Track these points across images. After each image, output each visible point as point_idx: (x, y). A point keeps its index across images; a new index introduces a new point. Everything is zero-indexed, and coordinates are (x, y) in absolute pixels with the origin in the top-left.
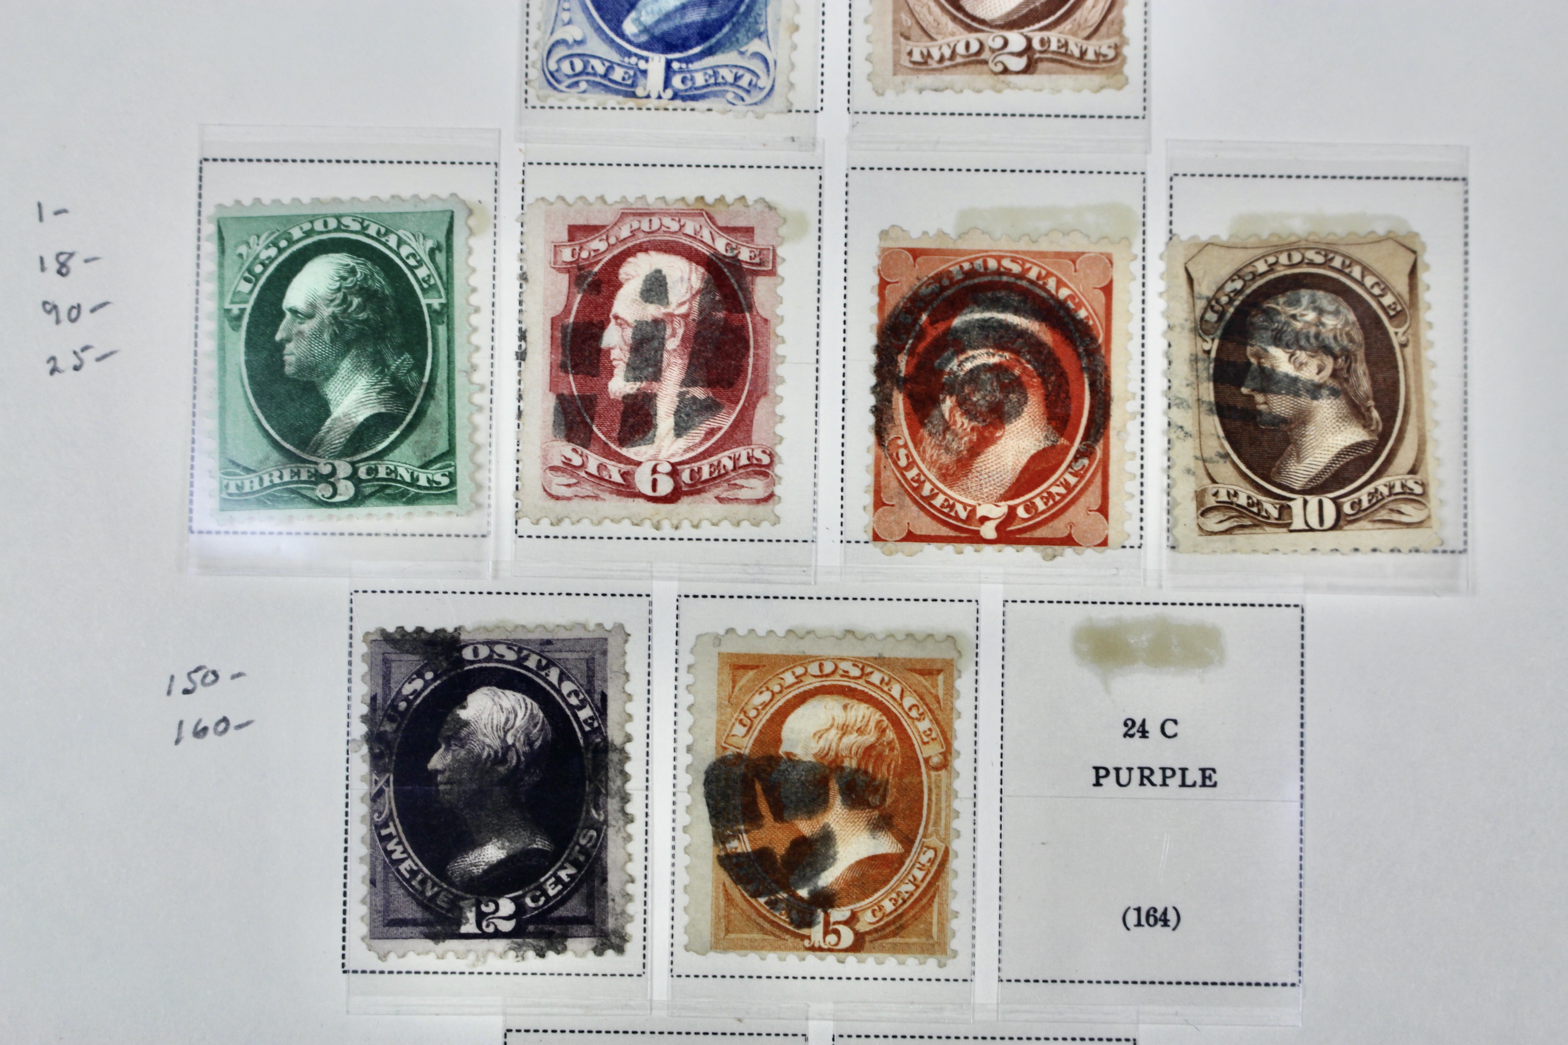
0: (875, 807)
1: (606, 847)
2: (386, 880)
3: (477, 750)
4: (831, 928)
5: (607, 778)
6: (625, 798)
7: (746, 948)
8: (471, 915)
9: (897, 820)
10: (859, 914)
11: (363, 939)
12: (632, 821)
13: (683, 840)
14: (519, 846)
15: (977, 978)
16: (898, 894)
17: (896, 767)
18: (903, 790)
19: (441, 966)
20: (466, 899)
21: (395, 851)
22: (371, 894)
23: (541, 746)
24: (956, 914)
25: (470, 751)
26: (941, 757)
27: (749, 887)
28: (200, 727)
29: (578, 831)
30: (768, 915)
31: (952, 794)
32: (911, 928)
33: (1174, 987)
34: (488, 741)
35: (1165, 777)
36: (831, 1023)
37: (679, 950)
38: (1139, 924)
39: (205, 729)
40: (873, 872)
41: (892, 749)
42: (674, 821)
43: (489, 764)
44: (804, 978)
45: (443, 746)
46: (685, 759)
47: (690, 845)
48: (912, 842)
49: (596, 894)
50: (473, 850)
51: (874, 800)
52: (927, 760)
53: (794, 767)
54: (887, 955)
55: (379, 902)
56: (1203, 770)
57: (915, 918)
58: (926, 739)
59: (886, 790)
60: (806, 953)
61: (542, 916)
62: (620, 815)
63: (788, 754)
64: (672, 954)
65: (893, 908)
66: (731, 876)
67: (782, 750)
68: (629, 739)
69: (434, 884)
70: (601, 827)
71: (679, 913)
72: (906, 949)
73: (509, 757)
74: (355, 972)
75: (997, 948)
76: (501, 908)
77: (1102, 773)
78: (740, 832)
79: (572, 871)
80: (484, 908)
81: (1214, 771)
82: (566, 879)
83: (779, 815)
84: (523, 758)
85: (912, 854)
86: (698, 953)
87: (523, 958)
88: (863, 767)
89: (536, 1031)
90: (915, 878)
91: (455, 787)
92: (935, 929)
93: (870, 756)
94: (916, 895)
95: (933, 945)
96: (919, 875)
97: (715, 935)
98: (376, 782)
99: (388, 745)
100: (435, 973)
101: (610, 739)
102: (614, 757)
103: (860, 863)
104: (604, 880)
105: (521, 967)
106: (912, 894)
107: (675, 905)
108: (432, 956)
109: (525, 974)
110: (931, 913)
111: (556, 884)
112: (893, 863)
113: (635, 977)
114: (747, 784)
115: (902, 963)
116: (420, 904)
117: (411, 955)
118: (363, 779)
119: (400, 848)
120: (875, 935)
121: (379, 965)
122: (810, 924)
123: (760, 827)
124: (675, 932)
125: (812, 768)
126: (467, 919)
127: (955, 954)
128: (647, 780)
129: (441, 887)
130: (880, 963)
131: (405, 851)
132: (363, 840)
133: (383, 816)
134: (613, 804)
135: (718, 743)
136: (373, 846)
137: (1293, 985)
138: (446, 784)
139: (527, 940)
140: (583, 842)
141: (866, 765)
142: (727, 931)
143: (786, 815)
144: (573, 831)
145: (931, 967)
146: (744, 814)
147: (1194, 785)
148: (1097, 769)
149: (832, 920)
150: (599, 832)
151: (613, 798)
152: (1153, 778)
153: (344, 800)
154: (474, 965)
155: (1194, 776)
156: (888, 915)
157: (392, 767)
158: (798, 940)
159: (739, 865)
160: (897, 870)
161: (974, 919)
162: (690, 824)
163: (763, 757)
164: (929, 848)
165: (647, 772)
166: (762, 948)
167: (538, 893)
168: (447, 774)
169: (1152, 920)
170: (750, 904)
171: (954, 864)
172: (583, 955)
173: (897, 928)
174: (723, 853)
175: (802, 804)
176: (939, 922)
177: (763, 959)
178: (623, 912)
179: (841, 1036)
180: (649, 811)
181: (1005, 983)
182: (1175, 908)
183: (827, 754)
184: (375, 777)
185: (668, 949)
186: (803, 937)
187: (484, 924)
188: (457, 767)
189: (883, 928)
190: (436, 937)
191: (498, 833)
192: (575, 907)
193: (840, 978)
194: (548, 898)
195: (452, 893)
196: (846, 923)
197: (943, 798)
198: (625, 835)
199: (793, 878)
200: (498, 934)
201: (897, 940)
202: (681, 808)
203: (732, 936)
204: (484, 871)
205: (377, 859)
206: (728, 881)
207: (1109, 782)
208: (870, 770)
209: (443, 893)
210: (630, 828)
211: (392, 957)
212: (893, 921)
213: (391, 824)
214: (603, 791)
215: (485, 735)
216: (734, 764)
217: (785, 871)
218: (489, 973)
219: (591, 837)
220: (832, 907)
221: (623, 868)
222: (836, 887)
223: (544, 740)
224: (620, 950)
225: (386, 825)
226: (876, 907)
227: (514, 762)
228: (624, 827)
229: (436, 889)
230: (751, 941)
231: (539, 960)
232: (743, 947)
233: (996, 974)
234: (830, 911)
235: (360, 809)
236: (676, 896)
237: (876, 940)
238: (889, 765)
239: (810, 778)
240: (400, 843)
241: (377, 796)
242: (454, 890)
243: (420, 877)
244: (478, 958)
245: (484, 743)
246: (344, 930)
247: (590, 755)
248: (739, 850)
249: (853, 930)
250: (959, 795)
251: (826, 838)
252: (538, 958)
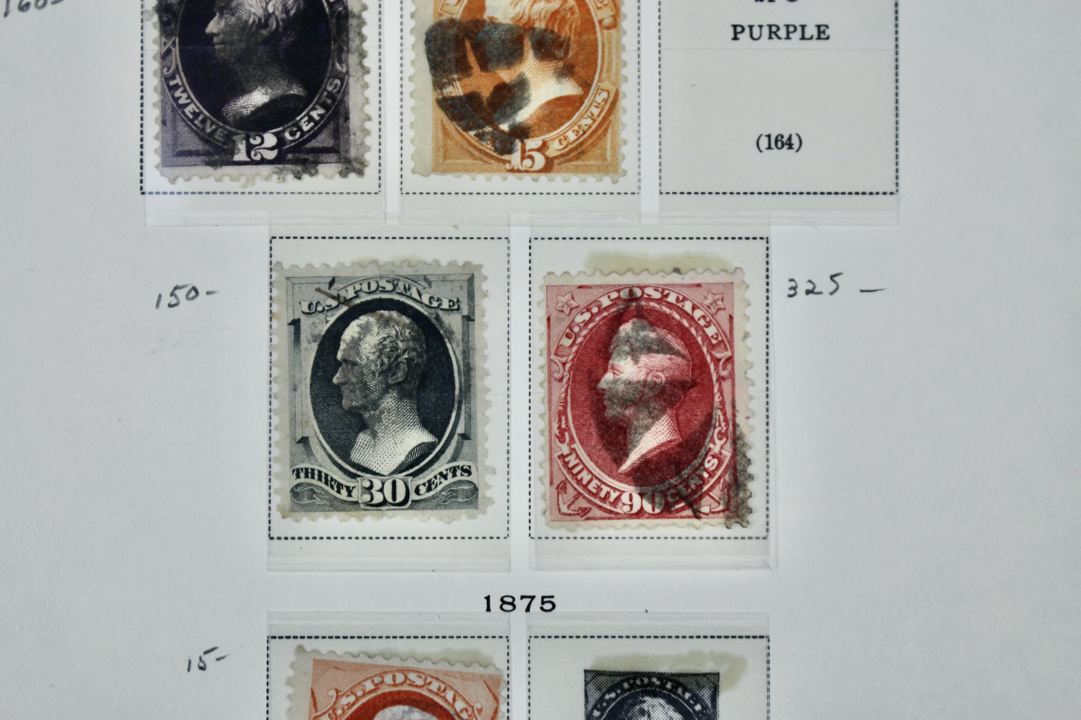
0: (560, 59)
1: (348, 93)
2: (174, 121)
3: (245, 17)
4: (527, 154)
5: (348, 39)
6: (363, 55)
7: (460, 171)
8: (242, 147)
9: (578, 69)
10: (549, 143)
11: (157, 167)
12: (368, 72)
13: (409, 87)
14: (279, 92)
15: (643, 191)
16: (579, 127)
17: (576, 28)
18: (582, 46)
19: (219, 187)
20: (238, 134)
21: (180, 98)
22: (162, 131)
23: (295, 14)
24: (625, 142)
25: (239, 19)
26: (612, 19)
27: (462, 123)
28: (24, 3)
29: (326, 80)
30: (477, 144)
31: (621, 48)
32: (590, 153)
33: (798, 196)
34: (253, 10)
35: (788, 33)
36: (528, 229)
37: (407, 173)
38: (769, 148)
39: (28, 5)
40: (558, 110)
41: (573, 13)
42: (401, 72)
43: (254, 28)
44: (506, 194)
45: (218, 15)
46: (410, 24)
47: (415, 90)
48: (590, 86)
49: (341, 129)
50: (243, 95)
51: (560, 53)
52: (600, 22)
53: (496, 28)
54: (571, 174)
55: (169, 137)
56: (819, 27)
57: (593, 145)
58: (599, 5)
59: (568, 45)
60: (508, 174)
61: (299, 147)
62: (359, 67)
63: (491, 18)
64: (402, 176)
65: (575, 137)
66: (447, 115)
67: (486, 16)
68: (365, 8)
69: (212, 123)
70: (343, 77)
71: (407, 144)
72: (586, 170)
73: (270, 22)
74: (151, 193)
75: (658, 168)
76: (266, 140)
77: (739, 29)
78: (454, 80)
79: (321, 111)
80: (252, 141)
81: (827, 27)
82: (317, 118)
83: (484, 65)
84: (281, 24)
85: (590, 95)
86: (422, 175)
87: (284, 180)
88: (550, 27)
89: (295, 238)
90: (592, 115)
91: (228, 47)
92: (609, 154)
93: (555, 19)
94: (594, 127)
95: (608, 166)
96: (596, 111)
97: (436, 161)
98: (165, 44)
99: (174, 14)
100: (215, 193)
101: (350, 8)
102: (353, 22)
103: (549, 103)
104: (347, 119)
105: (282, 187)
106: (590, 127)
107: (403, 138)
108: (212, 179)
109: (285, 193)
110: (606, 141)
111: (309, 121)
112: (575, 102)
113: (373, 195)
114: (459, 42)
115: (583, 181)
116: (202, 139)
117: (195, 179)
118: (155, 42)
119: (185, 95)
120: (562, 159)
121: (169, 188)
122: (510, 152)
123: (469, 75)
124: (403, 159)
125: (510, 29)
126: (239, 150)
127: (625, 173)
128: (380, 40)
129: (218, 125)
130: (566, 181)
131: (189, 97)
132: (155, 89)
133: (171, 70)
134: (353, 59)
135: (435, 10)
136: (163, 94)
137: (892, 193)
138: (221, 44)
139: (287, 166)
140: (330, 88)
141: (553, 26)
142: (445, 158)
143: (490, 65)
144: (322, 81)
145: (606, 183)
146: (457, 66)
147: (811, 38)
148: (735, 27)
149: (528, 147)
150: (342, 80)
151: (352, 54)
152: (779, 33)
153: (140, 59)
154: (245, 186)
155: (811, 31)
156: (571, 143)
157: (177, 32)
158: (501, 164)
159: (451, 106)
160: (578, 108)
161: (639, 145)
162: (415, 74)
163: (471, 21)
164: (603, 90)
165: (380, 34)
166: (473, 171)
167: (295, 129)
168: (221, 36)
169: (779, 144)
170: (463, 136)
171: (623, 103)
172: (332, 177)
173: (579, 153)
174: (440, 97)
175: (502, 57)
176: (611, 148)
177: (474, 179)
178: (362, 144)
179: (536, 239)
180: (382, 64)
181: (664, 195)
182: (798, 135)
183: (522, 18)
184: (164, 40)
185: (398, 173)
186: (505, 162)
187: (253, 153)
188: (228, 31)
189: (568, 153)
190: (213, 164)
191: (263, 82)
192: (324, 140)
193: (534, 194)
194: (303, 133)
195: (227, 130)
196: (539, 150)
197: (614, 51)
198: (363, 83)
199: (496, 116)
200: (263, 161)
201: (579, 162)
202: (407, 62)
203: (449, 161)
204: (253, 113)
205: (166, 104)
206: (445, 119)
207: (744, 37)
208: (556, 30)
209: (220, 130)
210: (367, 78)
211: (180, 180)
212: (576, 148)
213: (177, 76)
214: (345, 48)
215: (251, 5)
216: (448, 27)
217: (489, 110)
218: (257, 193)
219: (336, 85)
220: (527, 137)
221: (362, 109)
222: (530, 122)
223: (298, 9)
224: (360, 173)
225: (173, 77)
226: (562, 137)
227: (274, 26)
228: (362, 76)
229: (214, 127)
230: (464, 165)
231: (296, 182)
232: (457, 170)
233: (657, 189)
234: (525, 141)
235: (153, 65)
236: (404, 131)
237: (562, 163)
238: (571, 26)
239: (508, 37)
240: (185, 91)
241: (165, 55)
242: (228, 127)
243: (201, 117)
244: (248, 181)
245: (250, 11)
246: (142, 161)
247: (334, 21)
248: (453, 95)
249: (545, 155)
250: (627, 48)
251: (522, 84)
252: (296, 180)
